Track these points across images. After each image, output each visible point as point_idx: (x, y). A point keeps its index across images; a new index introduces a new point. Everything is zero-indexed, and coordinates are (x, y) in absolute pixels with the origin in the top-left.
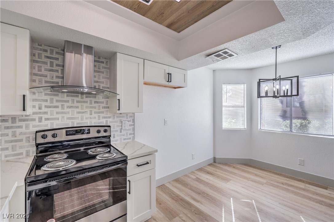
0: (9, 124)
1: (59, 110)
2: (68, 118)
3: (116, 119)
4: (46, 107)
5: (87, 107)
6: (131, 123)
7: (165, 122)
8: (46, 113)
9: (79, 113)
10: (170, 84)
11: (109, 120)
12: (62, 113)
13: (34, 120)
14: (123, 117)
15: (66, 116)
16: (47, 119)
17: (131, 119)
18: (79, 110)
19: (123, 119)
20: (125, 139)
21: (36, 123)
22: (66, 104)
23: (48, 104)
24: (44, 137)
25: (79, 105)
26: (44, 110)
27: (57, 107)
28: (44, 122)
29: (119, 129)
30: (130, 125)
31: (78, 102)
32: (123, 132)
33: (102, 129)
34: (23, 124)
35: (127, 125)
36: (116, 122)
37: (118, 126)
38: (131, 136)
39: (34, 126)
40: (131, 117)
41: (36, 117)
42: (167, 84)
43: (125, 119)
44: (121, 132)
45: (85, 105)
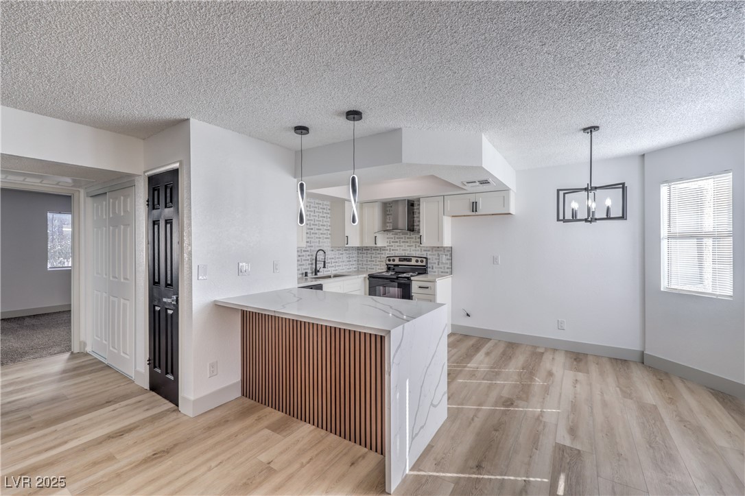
0: (378, 252)
1: (398, 244)
2: (403, 250)
3: (434, 253)
4: (393, 242)
5: (413, 242)
6: (448, 257)
7: (495, 260)
8: (392, 246)
9: (408, 246)
10: (477, 213)
11: (429, 253)
12: (400, 246)
13: (387, 250)
14: (441, 251)
15: (402, 248)
16: (393, 250)
17: (449, 253)
18: (408, 244)
19: (440, 253)
20: (442, 272)
21: (388, 252)
22: (402, 240)
23: (393, 240)
24: (389, 260)
25: (408, 240)
26: (392, 244)
27: (397, 242)
28: (392, 252)
29: (436, 261)
30: (447, 259)
31: (408, 238)
32: (441, 265)
33: (419, 259)
34: (383, 252)
35: (444, 258)
36: (434, 255)
37: (436, 259)
38: (449, 270)
39: (387, 254)
40: (448, 251)
41: (388, 248)
42: (474, 213)
43: (442, 253)
44: (438, 264)
45: (412, 240)
